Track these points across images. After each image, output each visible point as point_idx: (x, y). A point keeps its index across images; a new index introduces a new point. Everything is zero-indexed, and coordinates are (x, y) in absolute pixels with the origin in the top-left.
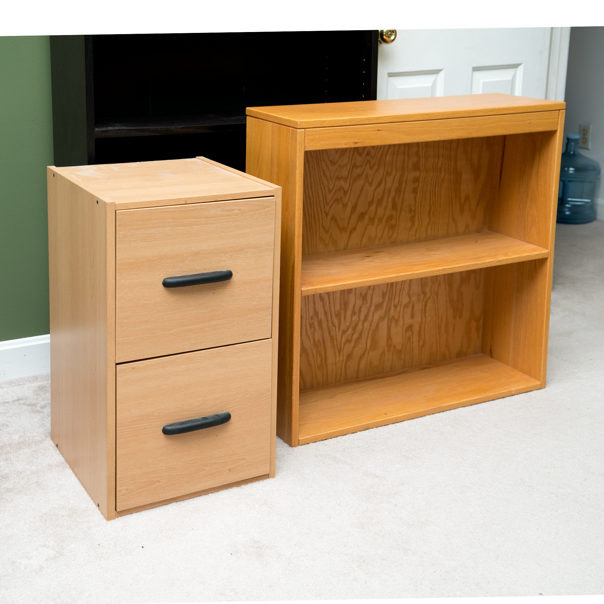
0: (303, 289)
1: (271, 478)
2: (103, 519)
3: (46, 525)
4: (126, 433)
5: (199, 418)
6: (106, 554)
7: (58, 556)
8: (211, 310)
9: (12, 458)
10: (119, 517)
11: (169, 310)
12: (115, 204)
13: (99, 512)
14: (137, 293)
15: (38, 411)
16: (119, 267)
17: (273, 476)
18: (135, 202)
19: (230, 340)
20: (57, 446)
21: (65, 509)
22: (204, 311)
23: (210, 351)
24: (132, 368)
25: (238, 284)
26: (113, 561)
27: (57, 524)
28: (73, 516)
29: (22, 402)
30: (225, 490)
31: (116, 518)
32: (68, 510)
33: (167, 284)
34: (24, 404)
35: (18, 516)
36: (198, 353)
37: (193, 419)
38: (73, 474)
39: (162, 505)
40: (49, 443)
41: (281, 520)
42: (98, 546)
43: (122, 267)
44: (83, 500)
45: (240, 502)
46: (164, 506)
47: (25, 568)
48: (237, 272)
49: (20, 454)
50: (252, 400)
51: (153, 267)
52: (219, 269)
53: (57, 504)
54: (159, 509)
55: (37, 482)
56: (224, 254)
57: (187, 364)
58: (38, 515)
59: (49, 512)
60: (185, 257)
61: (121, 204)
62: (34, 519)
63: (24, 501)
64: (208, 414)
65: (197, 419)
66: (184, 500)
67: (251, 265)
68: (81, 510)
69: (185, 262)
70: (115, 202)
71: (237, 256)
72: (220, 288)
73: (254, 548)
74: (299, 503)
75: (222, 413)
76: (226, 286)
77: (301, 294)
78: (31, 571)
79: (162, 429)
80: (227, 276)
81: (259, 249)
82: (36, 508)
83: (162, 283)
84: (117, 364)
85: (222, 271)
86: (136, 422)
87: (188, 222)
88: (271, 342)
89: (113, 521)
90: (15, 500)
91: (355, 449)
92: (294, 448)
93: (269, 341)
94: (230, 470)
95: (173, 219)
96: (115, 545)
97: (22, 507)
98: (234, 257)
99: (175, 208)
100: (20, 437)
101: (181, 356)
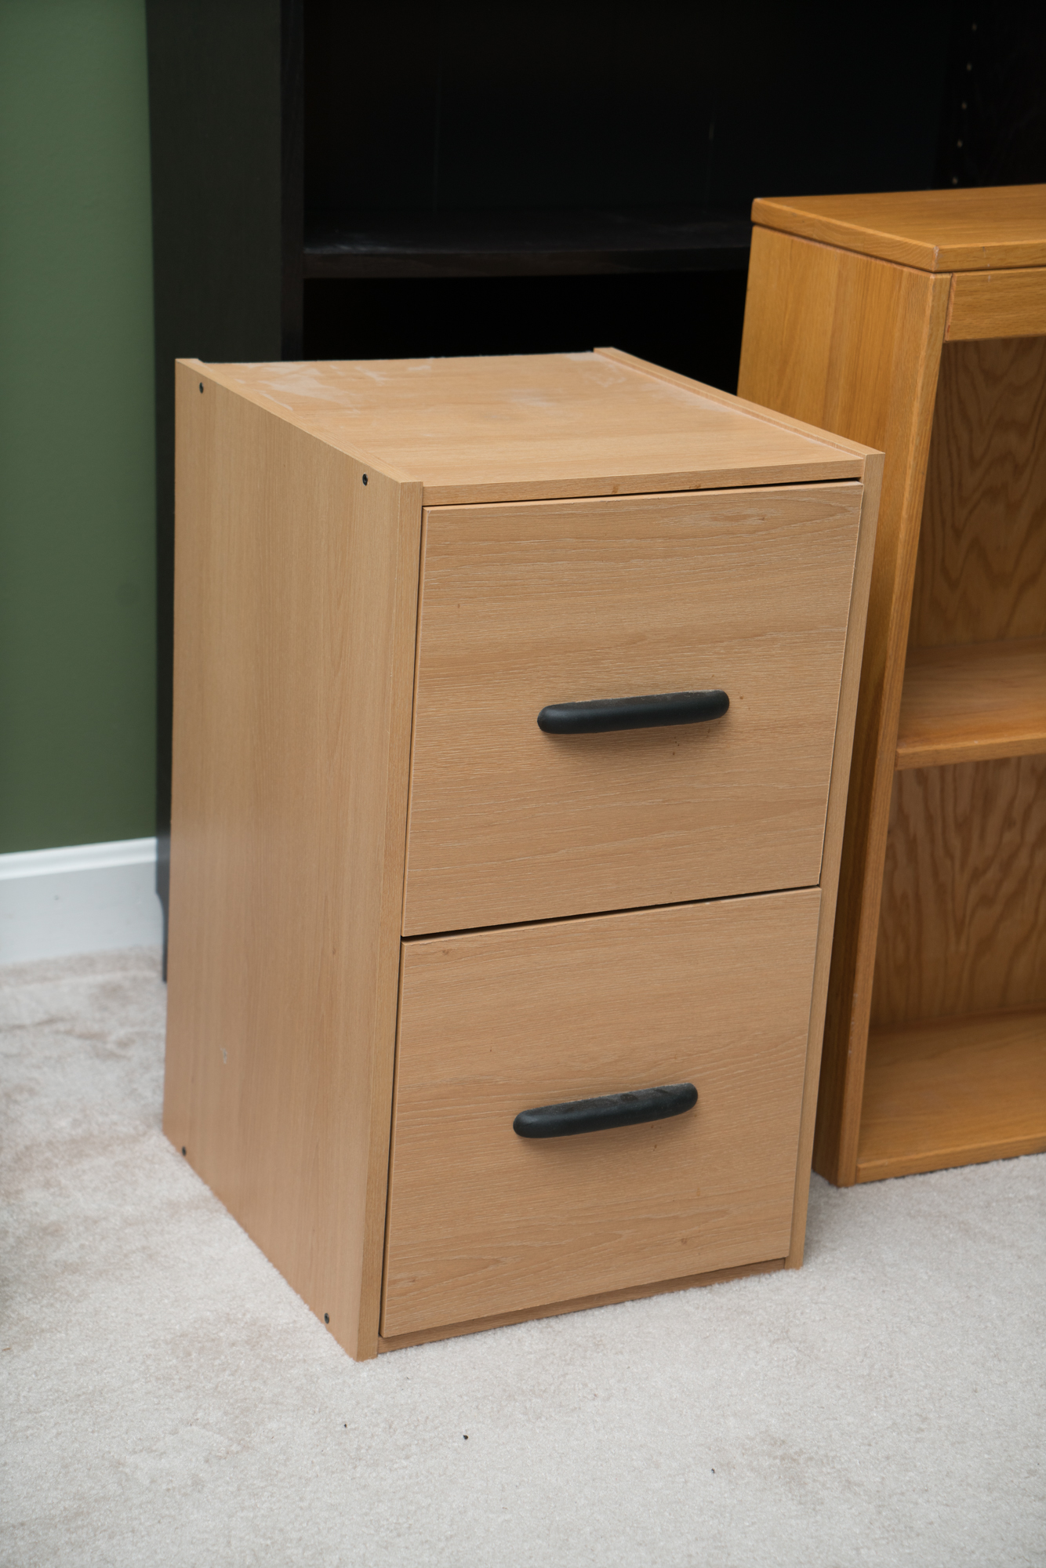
0: (901, 751)
1: (790, 1271)
2: (343, 1356)
3: (190, 1367)
4: (418, 1127)
5: (612, 1096)
6: (367, 1450)
7: (237, 1452)
8: (663, 802)
9: (63, 1181)
10: (388, 1354)
11: (551, 796)
12: (424, 488)
13: (329, 1336)
14: (468, 745)
15: (111, 1055)
16: (424, 669)
17: (797, 1265)
18: (476, 486)
19: (708, 886)
20: (184, 1152)
21: (234, 1324)
22: (643, 803)
23: (653, 915)
24: (444, 951)
25: (741, 732)
26: (391, 1470)
27: (219, 1365)
28: (262, 1346)
29: (61, 1027)
30: (667, 1294)
31: (379, 1356)
32: (243, 1328)
33: (550, 725)
34: (69, 1033)
35: (107, 1339)
36: (621, 918)
37: (596, 1097)
38: (240, 1230)
39: (501, 1327)
40: (158, 1144)
41: (838, 1387)
42: (344, 1429)
43: (432, 669)
44: (279, 1302)
45: (715, 1330)
46: (505, 1329)
47: (153, 1481)
48: (741, 698)
49: (84, 1171)
50: (756, 1055)
51: (516, 673)
52: (692, 685)
53: (209, 1310)
54: (493, 1336)
55: (144, 1248)
56: (710, 645)
57: (590, 948)
58: (162, 1338)
59: (191, 1330)
60: (603, 648)
61: (438, 490)
62: (154, 1347)
63: (117, 1298)
64: (638, 1085)
65: (607, 1100)
66: (560, 1317)
67: (780, 677)
68: (280, 1328)
69: (602, 664)
70: (421, 483)
71: (744, 652)
72: (693, 741)
73: (775, 1458)
74: (881, 1343)
75: (674, 1085)
76: (708, 736)
77: (896, 765)
78: (168, 1490)
79: (513, 1120)
80: (711, 707)
81: (806, 632)
82: (154, 1319)
83: (536, 720)
84: (404, 939)
85: (700, 691)
86: (445, 1098)
87: (619, 548)
88: (818, 898)
89: (372, 1363)
90: (91, 1296)
91: (1019, 1205)
92: (843, 1190)
93: (812, 894)
94: (684, 1241)
95: (577, 538)
96: (390, 1427)
97: (113, 1314)
98: (735, 653)
99: (585, 505)
100: (76, 1123)
101: (576, 925)
